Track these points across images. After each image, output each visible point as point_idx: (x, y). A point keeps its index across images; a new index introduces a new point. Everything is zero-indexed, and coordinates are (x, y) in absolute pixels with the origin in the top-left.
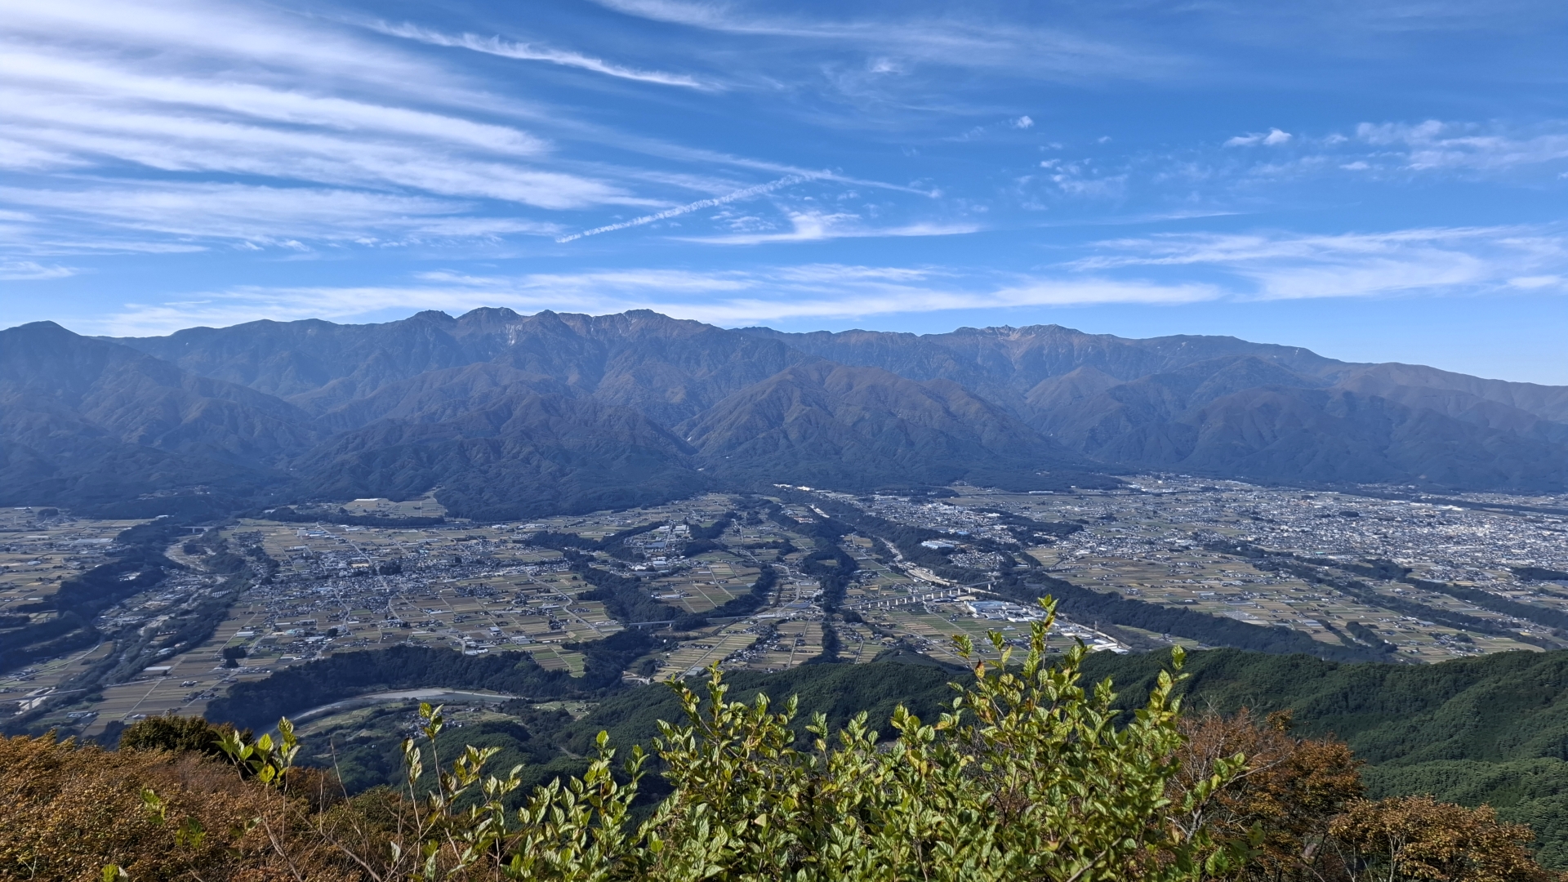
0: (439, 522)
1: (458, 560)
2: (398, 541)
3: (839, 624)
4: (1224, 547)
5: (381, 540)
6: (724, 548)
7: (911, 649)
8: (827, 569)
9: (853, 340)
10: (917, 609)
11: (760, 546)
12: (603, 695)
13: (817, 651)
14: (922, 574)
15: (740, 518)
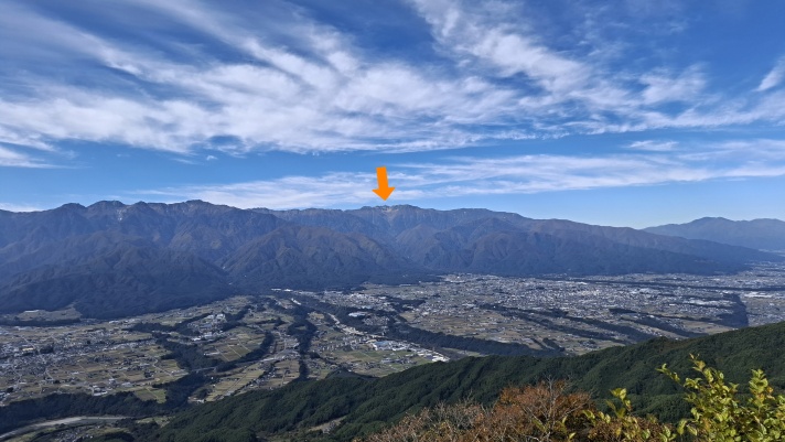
0: (77, 321)
1: (89, 342)
2: (51, 334)
3: (308, 360)
4: (488, 306)
5: (41, 334)
6: (245, 325)
7: (345, 370)
8: (301, 332)
9: (311, 213)
10: (348, 349)
11: (264, 322)
12: (177, 411)
13: (296, 375)
14: (350, 330)
15: (253, 308)
